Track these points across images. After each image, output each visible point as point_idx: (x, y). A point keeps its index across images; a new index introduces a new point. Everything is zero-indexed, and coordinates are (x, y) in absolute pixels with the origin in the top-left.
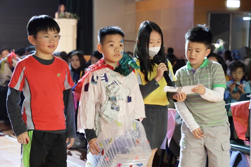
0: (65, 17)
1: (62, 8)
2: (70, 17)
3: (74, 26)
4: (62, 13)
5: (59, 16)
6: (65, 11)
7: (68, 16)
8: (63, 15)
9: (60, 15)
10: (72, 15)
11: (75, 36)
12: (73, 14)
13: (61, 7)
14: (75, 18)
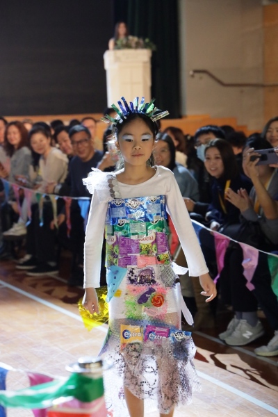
0: (128, 46)
1: (122, 29)
2: (138, 46)
3: (145, 63)
4: (122, 38)
5: (115, 44)
6: (127, 35)
7: (133, 45)
8: (124, 42)
9: (119, 43)
10: (141, 41)
11: (149, 83)
12: (144, 40)
13: (119, 26)
14: (146, 46)
